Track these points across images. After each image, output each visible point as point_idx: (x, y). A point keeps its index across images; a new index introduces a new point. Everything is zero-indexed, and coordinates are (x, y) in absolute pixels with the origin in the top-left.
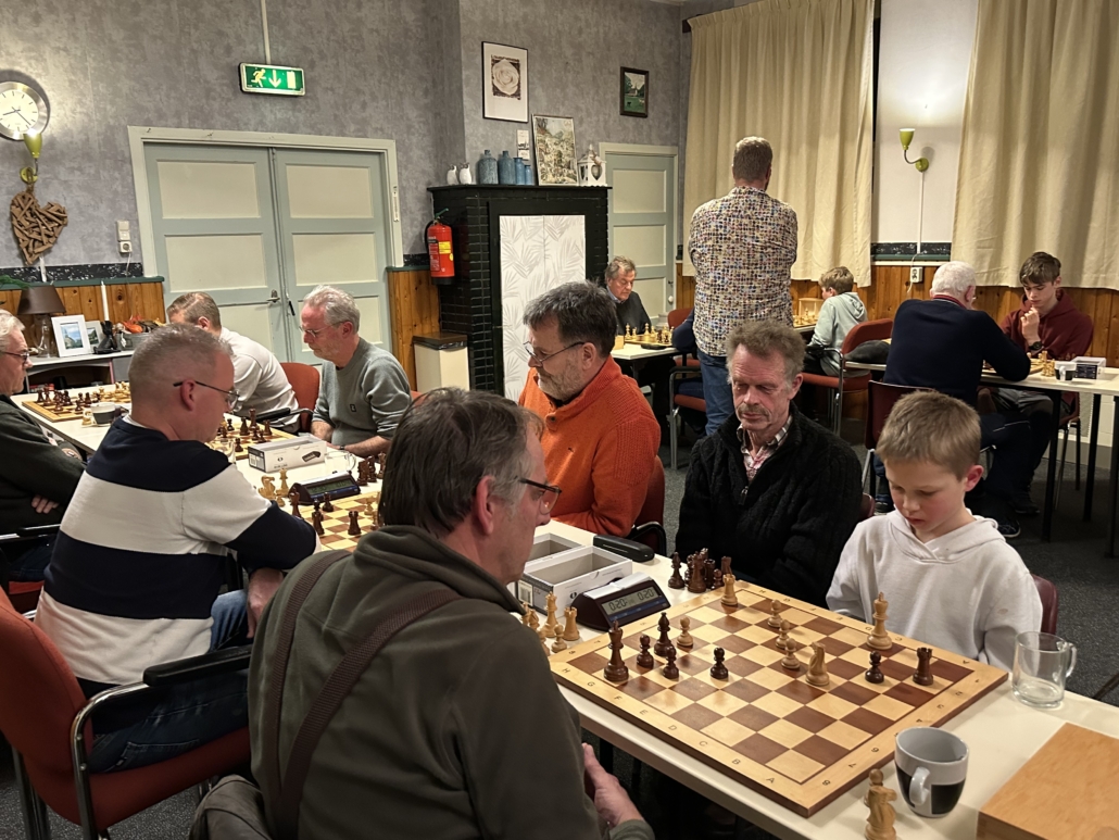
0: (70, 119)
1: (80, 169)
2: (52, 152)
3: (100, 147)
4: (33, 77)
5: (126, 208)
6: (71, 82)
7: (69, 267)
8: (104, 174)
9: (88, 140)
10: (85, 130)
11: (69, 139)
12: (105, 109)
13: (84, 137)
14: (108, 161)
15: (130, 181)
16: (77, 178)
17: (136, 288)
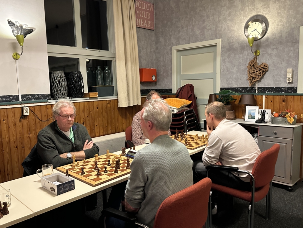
0: (276, 28)
1: (276, 48)
2: (267, 43)
3: (286, 38)
4: (264, 15)
5: (294, 63)
6: (278, 13)
7: (266, 88)
8: (286, 49)
9: (282, 36)
10: (281, 32)
11: (274, 37)
12: (291, 21)
13: (280, 35)
14: (289, 44)
15: (297, 51)
16: (275, 52)
17: (292, 97)
